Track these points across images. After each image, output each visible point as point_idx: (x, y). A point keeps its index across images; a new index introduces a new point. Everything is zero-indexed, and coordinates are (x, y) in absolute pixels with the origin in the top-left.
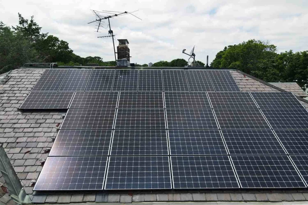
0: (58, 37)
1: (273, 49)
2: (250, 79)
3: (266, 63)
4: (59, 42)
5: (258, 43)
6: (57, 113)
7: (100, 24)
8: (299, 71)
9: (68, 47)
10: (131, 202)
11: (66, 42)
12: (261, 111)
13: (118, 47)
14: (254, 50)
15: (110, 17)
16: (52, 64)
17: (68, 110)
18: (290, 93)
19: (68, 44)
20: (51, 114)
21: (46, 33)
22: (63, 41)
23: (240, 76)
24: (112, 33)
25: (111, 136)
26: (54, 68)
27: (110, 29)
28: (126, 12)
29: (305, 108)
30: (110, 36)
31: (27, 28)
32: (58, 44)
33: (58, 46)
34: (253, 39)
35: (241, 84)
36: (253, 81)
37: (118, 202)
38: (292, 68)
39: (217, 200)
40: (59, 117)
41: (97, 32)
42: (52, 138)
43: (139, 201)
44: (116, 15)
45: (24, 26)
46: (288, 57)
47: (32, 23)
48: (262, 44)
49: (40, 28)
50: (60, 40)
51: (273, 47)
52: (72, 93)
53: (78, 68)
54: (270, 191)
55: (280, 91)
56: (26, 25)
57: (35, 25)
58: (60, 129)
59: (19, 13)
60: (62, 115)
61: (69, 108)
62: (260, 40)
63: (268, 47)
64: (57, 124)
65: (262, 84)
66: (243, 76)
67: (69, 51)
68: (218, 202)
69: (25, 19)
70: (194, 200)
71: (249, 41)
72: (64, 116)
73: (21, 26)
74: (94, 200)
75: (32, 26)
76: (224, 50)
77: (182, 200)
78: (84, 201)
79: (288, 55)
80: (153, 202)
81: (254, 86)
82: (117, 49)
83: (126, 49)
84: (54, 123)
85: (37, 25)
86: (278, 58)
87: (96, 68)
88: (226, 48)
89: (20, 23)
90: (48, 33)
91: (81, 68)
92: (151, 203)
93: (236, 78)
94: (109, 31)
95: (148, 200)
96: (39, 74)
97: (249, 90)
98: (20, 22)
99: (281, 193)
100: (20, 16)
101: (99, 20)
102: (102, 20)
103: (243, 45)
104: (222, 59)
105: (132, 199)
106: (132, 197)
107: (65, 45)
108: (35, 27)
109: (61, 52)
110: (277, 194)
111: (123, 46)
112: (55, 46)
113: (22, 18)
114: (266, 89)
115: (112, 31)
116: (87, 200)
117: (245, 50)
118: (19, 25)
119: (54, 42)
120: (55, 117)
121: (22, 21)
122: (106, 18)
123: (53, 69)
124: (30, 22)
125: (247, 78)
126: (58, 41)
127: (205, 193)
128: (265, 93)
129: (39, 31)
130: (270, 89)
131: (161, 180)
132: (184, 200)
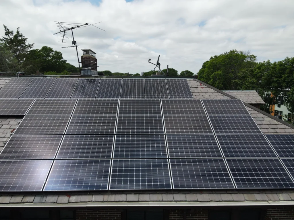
0: (52, 48)
1: (253, 58)
2: (205, 86)
3: (245, 72)
4: (53, 53)
5: (240, 53)
6: (14, 120)
7: (64, 34)
8: (275, 79)
9: (62, 57)
10: (67, 202)
11: (60, 53)
12: (208, 118)
13: (82, 57)
14: (235, 60)
15: (73, 28)
16: (18, 73)
17: (25, 116)
18: (239, 100)
19: (62, 54)
20: (9, 120)
21: (32, 44)
22: (57, 51)
23: (197, 84)
24: (75, 44)
25: (61, 141)
26: (19, 76)
27: (74, 40)
28: (86, 24)
29: (250, 114)
30: (73, 47)
31: (12, 39)
32: (52, 55)
33: (53, 56)
34: (234, 50)
35: (196, 91)
36: (208, 89)
37: (54, 203)
38: (269, 77)
39: (149, 200)
40: (16, 123)
41: (62, 42)
42: (4, 143)
43: (75, 202)
44: (78, 27)
45: (9, 37)
46: (266, 66)
47: (18, 35)
48: (244, 54)
49: (26, 39)
50: (54, 50)
51: (253, 57)
52: (32, 100)
53: (44, 76)
54: (201, 191)
55: (230, 98)
56: (11, 37)
57: (21, 36)
58: (13, 134)
59: (4, 25)
60: (19, 121)
61: (26, 114)
62: (242, 51)
63: (248, 57)
64: (12, 130)
65: (216, 92)
66: (199, 84)
67: (62, 60)
68: (149, 202)
69: (10, 30)
70: (127, 200)
71: (231, 52)
72: (20, 122)
73: (7, 37)
74: (31, 201)
75: (18, 37)
76: (210, 60)
77: (116, 201)
78: (23, 201)
79: (266, 65)
80: (88, 203)
81: (207, 94)
82: (82, 59)
83: (90, 59)
84: (9, 129)
85: (23, 36)
86: (256, 68)
87: (61, 77)
88: (212, 58)
89: (6, 35)
90: (34, 44)
91: (46, 77)
92: (87, 203)
93: (193, 86)
94: (73, 42)
95: (84, 201)
96: (5, 83)
97: (202, 97)
98: (6, 33)
99: (211, 194)
100: (5, 27)
101: (63, 31)
102: (66, 31)
103: (225, 55)
104: (206, 68)
105: (69, 200)
106: (70, 198)
107: (58, 55)
108: (21, 38)
109: (56, 62)
110: (207, 195)
111: (87, 55)
112: (49, 56)
113: (8, 29)
114: (218, 97)
115: (76, 42)
116: (26, 201)
117: (227, 60)
118: (5, 36)
119: (48, 53)
120: (11, 123)
121: (8, 33)
122: (69, 29)
123: (19, 78)
124: (16, 33)
125: (203, 86)
126: (53, 51)
127: (139, 194)
128: (216, 101)
129: (25, 41)
130: (222, 97)
131: (99, 181)
132: (117, 201)
